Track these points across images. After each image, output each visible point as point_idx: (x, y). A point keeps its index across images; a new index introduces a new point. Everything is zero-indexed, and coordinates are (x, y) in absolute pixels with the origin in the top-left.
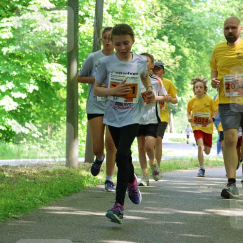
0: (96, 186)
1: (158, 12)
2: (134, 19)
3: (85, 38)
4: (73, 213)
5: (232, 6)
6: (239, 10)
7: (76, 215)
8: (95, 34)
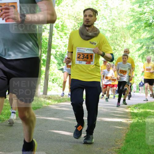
1: (77, 28)
2: (66, 31)
3: (44, 38)
5: (109, 27)
6: (112, 29)
8: (49, 37)
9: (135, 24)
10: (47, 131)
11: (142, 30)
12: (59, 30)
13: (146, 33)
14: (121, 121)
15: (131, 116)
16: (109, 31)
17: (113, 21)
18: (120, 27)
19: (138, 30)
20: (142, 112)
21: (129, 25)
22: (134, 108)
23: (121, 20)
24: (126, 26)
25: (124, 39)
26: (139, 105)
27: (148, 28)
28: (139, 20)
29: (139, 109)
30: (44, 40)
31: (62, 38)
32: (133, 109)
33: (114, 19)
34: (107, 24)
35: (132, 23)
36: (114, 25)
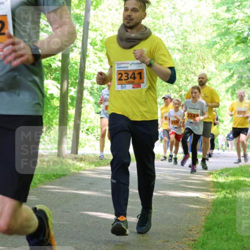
0: (79, 171)
3: (73, 62)
4: (62, 191)
5: (178, 43)
6: (184, 46)
7: (64, 192)
8: (81, 60)
9: (220, 39)
10: (77, 213)
11: (232, 49)
12: (97, 49)
13: (238, 52)
14: (198, 196)
15: (214, 187)
16: (178, 50)
17: (185, 34)
18: (196, 44)
19: (226, 48)
20: (232, 181)
21: (210, 40)
22: (219, 174)
23: (197, 32)
24: (206, 42)
25: (203, 63)
26: (227, 170)
27: (241, 46)
28: (227, 32)
29: (227, 176)
30: (72, 66)
31: (102, 61)
32: (218, 176)
33: (186, 31)
34: (174, 38)
35: (215, 37)
36: (186, 40)
